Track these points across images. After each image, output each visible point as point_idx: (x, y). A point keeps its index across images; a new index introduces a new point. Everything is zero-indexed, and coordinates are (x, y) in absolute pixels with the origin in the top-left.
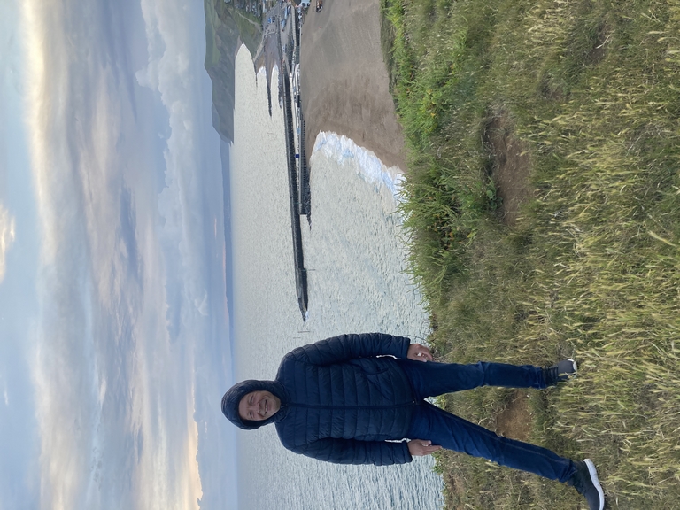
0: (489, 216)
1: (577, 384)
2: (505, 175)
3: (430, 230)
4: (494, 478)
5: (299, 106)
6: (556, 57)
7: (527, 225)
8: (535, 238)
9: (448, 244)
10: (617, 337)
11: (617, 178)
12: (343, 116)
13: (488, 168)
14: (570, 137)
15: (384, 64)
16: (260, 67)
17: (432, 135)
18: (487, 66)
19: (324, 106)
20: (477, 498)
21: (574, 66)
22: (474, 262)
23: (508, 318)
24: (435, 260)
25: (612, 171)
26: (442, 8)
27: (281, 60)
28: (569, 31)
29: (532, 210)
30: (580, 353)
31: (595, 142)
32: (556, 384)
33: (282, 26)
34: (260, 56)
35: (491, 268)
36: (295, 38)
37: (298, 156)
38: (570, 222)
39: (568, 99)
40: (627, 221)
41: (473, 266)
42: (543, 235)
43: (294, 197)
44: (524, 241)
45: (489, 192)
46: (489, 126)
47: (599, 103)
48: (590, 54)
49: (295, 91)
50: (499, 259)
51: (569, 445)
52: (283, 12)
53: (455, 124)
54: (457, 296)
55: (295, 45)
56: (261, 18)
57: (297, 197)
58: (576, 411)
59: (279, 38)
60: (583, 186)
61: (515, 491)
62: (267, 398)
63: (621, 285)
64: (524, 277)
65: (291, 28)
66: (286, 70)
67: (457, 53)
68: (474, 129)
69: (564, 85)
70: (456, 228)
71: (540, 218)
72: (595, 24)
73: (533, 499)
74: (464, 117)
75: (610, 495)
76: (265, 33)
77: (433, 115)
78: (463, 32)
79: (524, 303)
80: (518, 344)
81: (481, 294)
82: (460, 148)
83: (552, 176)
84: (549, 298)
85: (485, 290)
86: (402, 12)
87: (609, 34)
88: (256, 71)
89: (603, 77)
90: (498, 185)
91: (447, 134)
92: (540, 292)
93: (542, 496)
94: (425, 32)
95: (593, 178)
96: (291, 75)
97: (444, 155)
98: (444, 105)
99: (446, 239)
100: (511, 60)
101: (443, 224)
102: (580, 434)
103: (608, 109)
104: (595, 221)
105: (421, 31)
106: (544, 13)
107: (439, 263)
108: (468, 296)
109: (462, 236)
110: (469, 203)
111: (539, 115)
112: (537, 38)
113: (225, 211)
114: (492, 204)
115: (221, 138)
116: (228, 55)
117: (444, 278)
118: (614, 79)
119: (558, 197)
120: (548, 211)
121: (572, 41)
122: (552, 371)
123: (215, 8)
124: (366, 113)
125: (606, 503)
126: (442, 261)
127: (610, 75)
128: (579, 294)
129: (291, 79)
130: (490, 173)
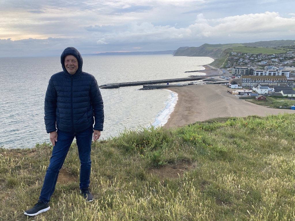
0: (151, 163)
1: (83, 202)
2: (168, 169)
3: (143, 139)
4: (37, 169)
5: (189, 84)
6: (218, 186)
7: (149, 178)
8: (143, 182)
9: (138, 147)
10: (105, 216)
11: (171, 213)
12: (185, 103)
13: (171, 162)
14: (186, 194)
15: (208, 119)
16: (205, 67)
17: (183, 138)
18: (212, 160)
19: (189, 95)
20: (27, 162)
21: (215, 194)
22: (131, 158)
23: (108, 172)
24: (131, 141)
25: (174, 211)
26: (234, 141)
27: (208, 76)
28: (228, 191)
29: (155, 180)
30: (97, 202)
31: (185, 204)
32: (82, 193)
33: (222, 77)
34: (210, 68)
35: (129, 165)
36: (217, 82)
37: (168, 84)
38: (151, 196)
39: (201, 192)
40: (154, 218)
41: (130, 157)
42: (145, 185)
43: (151, 83)
44: (142, 177)
45: (161, 162)
46: (188, 162)
47: (201, 204)
48: (219, 200)
49: (195, 83)
50: (134, 167)
51: (55, 200)
52: (227, 77)
53: (188, 148)
54: (116, 151)
55: (214, 82)
56: (225, 68)
57: (151, 84)
58: (71, 201)
59: (217, 76)
60: (167, 200)
61: (32, 178)
62: (75, 68)
63: (127, 217)
64: (127, 178)
65: (221, 80)
66: (204, 78)
67: (217, 148)
68: (186, 155)
69: (207, 190)
70: (145, 149)
71: (152, 183)
72: (232, 201)
73: (30, 186)
74: (191, 151)
75: (35, 218)
76: (219, 69)
77: (191, 139)
78: (225, 150)
79: (116, 179)
80: (98, 177)
81: (118, 161)
82: (178, 150)
83: (170, 187)
84: (119, 189)
85: (120, 163)
86: (231, 125)
87: (228, 207)
88: (203, 66)
89: (211, 205)
90: (164, 166)
91: (184, 144)
92: (121, 185)
93: (31, 190)
94: (224, 134)
95: (170, 204)
96: (202, 81)
97: (175, 144)
98: (195, 143)
99: (140, 146)
100: (215, 169)
101: (147, 144)
102: (61, 204)
103: (199, 208)
104: (153, 205)
105: (224, 133)
106: (235, 181)
107: (130, 143)
108: (117, 155)
109: (142, 152)
110: (156, 154)
111: (194, 181)
112: (225, 179)
113: (144, 52)
114: (156, 164)
115: (175, 51)
116: (210, 54)
117: (124, 145)
118: (211, 209)
119: (162, 190)
120: (155, 187)
121: (224, 192)
122: (88, 191)
123: (229, 48)
124: (186, 113)
125: (31, 216)
126: (131, 144)
127: (212, 208)
128: (122, 200)
129: (200, 81)
130: (169, 163)
